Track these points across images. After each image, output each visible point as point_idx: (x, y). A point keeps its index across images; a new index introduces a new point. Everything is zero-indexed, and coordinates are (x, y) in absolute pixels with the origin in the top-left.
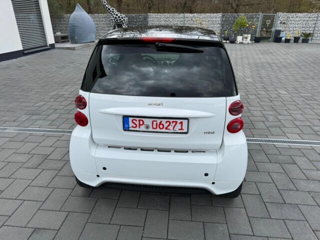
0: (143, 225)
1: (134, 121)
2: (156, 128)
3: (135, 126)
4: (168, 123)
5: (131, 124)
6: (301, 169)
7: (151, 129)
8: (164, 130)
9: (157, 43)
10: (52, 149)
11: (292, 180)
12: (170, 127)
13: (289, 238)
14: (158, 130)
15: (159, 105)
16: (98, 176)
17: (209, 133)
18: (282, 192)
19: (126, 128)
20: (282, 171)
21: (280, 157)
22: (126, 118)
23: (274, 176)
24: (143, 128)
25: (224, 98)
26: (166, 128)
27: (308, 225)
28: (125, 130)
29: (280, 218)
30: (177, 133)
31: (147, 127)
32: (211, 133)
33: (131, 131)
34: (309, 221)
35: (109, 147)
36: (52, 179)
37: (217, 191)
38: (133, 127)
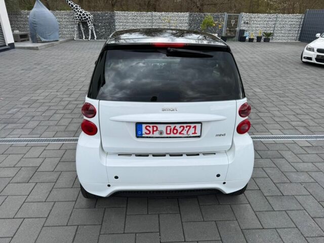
0: (158, 231)
1: (148, 128)
2: (170, 134)
3: (148, 132)
4: (182, 128)
5: (144, 131)
6: (289, 163)
7: (165, 135)
8: (178, 135)
9: (169, 48)
10: (40, 160)
11: (284, 173)
12: (184, 132)
13: (294, 228)
14: (172, 135)
15: (173, 110)
16: (109, 186)
17: (220, 135)
18: (278, 185)
19: (139, 135)
20: (273, 165)
21: (269, 152)
22: (139, 125)
23: (268, 171)
24: (157, 134)
25: (234, 101)
26: (180, 133)
27: (307, 214)
28: (137, 137)
29: (282, 209)
30: (190, 137)
31: (161, 133)
32: (223, 135)
33: (144, 137)
34: (307, 210)
35: (119, 155)
36: (49, 193)
37: (228, 190)
38: (146, 133)
